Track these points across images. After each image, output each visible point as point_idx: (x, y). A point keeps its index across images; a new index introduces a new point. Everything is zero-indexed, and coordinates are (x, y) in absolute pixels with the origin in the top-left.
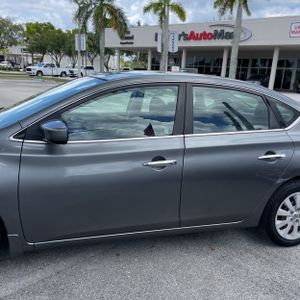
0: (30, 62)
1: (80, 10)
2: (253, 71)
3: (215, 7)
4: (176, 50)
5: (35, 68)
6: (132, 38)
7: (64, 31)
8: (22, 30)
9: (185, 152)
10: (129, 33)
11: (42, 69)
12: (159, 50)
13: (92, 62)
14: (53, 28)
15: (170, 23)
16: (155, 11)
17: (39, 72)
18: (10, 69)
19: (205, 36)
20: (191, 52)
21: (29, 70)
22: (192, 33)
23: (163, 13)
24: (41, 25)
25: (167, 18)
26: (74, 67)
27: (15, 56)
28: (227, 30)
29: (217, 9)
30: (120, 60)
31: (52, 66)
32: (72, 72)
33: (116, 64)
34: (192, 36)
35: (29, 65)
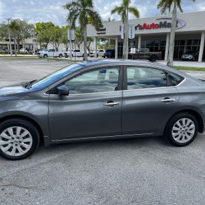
0: (39, 48)
1: (70, 15)
2: (188, 48)
3: (158, 8)
4: (133, 37)
5: (43, 52)
6: (105, 30)
7: (60, 27)
8: (34, 27)
9: (123, 99)
10: (102, 26)
11: (47, 53)
12: (122, 38)
13: (79, 46)
14: (53, 25)
15: (129, 19)
16: (119, 13)
17: (45, 55)
18: (26, 53)
19: (153, 26)
20: (144, 37)
21: (39, 54)
22: (145, 25)
23: (124, 13)
24: (46, 24)
25: (127, 16)
26: (67, 50)
27: (30, 45)
28: (168, 21)
29: (160, 9)
30: (97, 44)
31: (53, 50)
32: (66, 54)
33: (95, 47)
34: (145, 27)
35: (39, 50)
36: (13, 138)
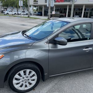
0: (3, 10)
4: (53, 6)
5: (6, 12)
6: (37, 2)
12: (48, 6)
17: (7, 13)
19: (61, 1)
32: (18, 13)
34: (57, 1)
35: (3, 11)
36: (24, 78)
